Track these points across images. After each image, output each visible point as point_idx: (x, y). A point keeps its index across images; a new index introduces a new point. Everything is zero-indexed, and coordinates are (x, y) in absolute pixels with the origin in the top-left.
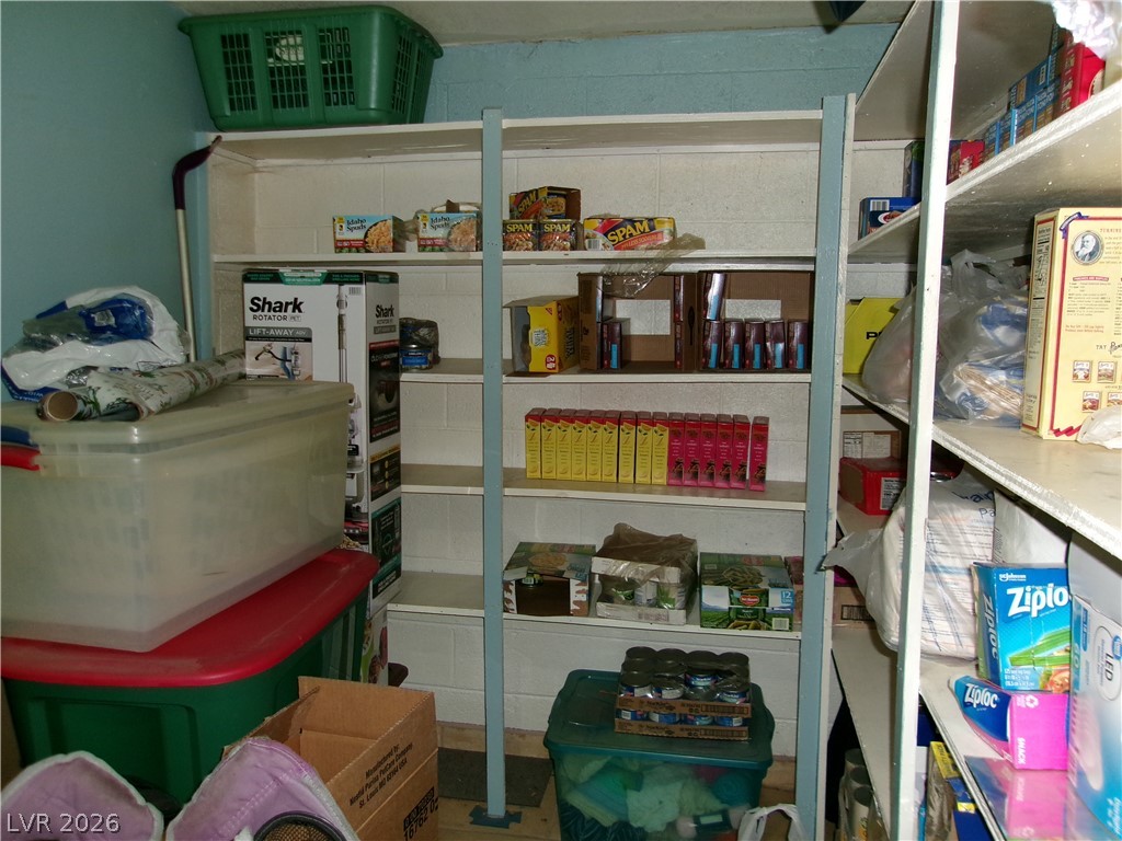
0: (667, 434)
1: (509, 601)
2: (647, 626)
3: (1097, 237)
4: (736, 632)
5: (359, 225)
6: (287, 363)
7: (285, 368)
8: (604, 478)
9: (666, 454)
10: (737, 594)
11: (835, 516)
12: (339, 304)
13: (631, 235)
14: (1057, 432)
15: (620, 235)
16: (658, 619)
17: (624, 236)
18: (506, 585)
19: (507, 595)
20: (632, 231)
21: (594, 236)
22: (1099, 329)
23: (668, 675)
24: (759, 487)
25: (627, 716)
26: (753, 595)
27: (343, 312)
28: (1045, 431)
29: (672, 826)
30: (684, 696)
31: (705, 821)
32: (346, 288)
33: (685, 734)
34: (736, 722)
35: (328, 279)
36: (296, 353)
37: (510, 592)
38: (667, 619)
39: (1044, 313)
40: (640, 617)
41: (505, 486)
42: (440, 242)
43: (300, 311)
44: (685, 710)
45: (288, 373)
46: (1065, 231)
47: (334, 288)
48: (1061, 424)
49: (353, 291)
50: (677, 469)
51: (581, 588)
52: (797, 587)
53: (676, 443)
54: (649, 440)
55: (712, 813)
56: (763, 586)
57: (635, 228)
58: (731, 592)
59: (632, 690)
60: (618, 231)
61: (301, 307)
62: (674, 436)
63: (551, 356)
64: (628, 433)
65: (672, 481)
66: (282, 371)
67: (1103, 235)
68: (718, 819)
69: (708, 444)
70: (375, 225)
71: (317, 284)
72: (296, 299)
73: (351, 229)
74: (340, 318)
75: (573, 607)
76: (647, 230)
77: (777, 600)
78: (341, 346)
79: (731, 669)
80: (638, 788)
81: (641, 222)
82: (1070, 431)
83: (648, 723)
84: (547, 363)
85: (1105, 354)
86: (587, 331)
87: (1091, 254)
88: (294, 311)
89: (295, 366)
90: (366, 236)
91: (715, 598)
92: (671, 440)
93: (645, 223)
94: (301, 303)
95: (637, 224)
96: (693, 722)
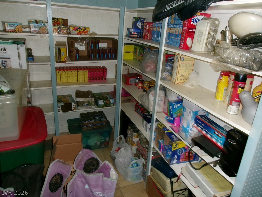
0: (87, 72)
1: (60, 110)
2: (88, 110)
3: (184, 58)
4: (104, 108)
5: (13, 26)
6: (3, 64)
7: (3, 65)
8: (72, 81)
9: (87, 76)
10: (105, 101)
11: (122, 86)
12: (18, 49)
13: (81, 31)
14: (177, 83)
15: (78, 31)
16: (90, 108)
17: (79, 31)
18: (59, 107)
19: (59, 108)
20: (81, 30)
21: (73, 31)
22: (183, 70)
23: (92, 117)
24: (105, 81)
25: (85, 126)
26: (108, 101)
27: (19, 51)
28: (176, 83)
29: (96, 144)
30: (95, 121)
31: (102, 141)
32: (19, 45)
33: (96, 127)
34: (105, 123)
35: (14, 43)
36: (6, 61)
37: (60, 108)
38: (92, 108)
39: (177, 67)
40: (87, 108)
41: (57, 86)
42: (37, 31)
43: (6, 51)
44: (96, 123)
45: (4, 66)
46: (181, 57)
47: (16, 45)
48: (178, 82)
49: (21, 46)
50: (90, 78)
51: (74, 105)
52: (115, 98)
53: (89, 73)
54: (84, 73)
55: (103, 140)
56: (109, 99)
57: (81, 29)
58: (104, 101)
59: (86, 122)
60: (78, 30)
61: (6, 50)
62: (89, 72)
63: (65, 58)
64: (80, 72)
65: (89, 81)
66: (2, 66)
67: (184, 57)
68: (104, 140)
69: (96, 73)
70: (17, 26)
71: (10, 44)
72: (4, 48)
73: (11, 27)
74: (19, 53)
75: (73, 108)
76: (84, 30)
77: (112, 101)
78: (19, 59)
79: (101, 114)
80: (89, 139)
81: (83, 28)
82: (179, 83)
83: (89, 127)
84: (65, 59)
85: (183, 73)
86: (72, 52)
87: (183, 60)
88: (4, 51)
89: (6, 65)
90: (15, 28)
91: (101, 102)
92: (88, 73)
93: (84, 28)
94: (6, 49)
95: (82, 29)
96: (97, 125)
